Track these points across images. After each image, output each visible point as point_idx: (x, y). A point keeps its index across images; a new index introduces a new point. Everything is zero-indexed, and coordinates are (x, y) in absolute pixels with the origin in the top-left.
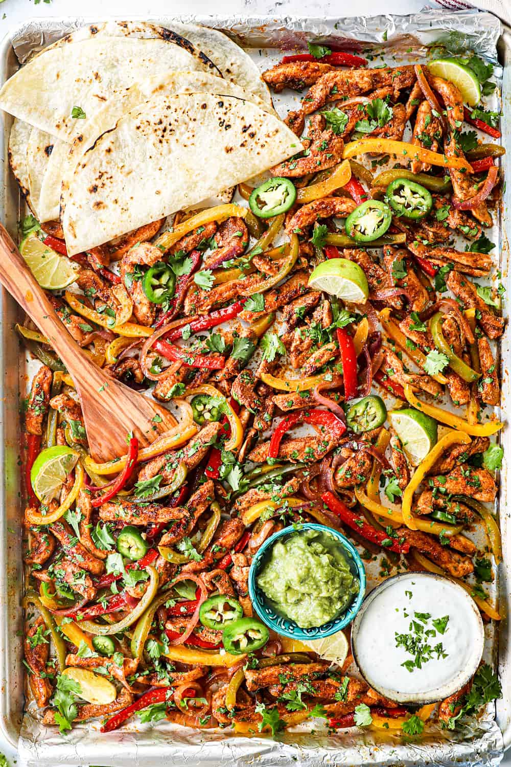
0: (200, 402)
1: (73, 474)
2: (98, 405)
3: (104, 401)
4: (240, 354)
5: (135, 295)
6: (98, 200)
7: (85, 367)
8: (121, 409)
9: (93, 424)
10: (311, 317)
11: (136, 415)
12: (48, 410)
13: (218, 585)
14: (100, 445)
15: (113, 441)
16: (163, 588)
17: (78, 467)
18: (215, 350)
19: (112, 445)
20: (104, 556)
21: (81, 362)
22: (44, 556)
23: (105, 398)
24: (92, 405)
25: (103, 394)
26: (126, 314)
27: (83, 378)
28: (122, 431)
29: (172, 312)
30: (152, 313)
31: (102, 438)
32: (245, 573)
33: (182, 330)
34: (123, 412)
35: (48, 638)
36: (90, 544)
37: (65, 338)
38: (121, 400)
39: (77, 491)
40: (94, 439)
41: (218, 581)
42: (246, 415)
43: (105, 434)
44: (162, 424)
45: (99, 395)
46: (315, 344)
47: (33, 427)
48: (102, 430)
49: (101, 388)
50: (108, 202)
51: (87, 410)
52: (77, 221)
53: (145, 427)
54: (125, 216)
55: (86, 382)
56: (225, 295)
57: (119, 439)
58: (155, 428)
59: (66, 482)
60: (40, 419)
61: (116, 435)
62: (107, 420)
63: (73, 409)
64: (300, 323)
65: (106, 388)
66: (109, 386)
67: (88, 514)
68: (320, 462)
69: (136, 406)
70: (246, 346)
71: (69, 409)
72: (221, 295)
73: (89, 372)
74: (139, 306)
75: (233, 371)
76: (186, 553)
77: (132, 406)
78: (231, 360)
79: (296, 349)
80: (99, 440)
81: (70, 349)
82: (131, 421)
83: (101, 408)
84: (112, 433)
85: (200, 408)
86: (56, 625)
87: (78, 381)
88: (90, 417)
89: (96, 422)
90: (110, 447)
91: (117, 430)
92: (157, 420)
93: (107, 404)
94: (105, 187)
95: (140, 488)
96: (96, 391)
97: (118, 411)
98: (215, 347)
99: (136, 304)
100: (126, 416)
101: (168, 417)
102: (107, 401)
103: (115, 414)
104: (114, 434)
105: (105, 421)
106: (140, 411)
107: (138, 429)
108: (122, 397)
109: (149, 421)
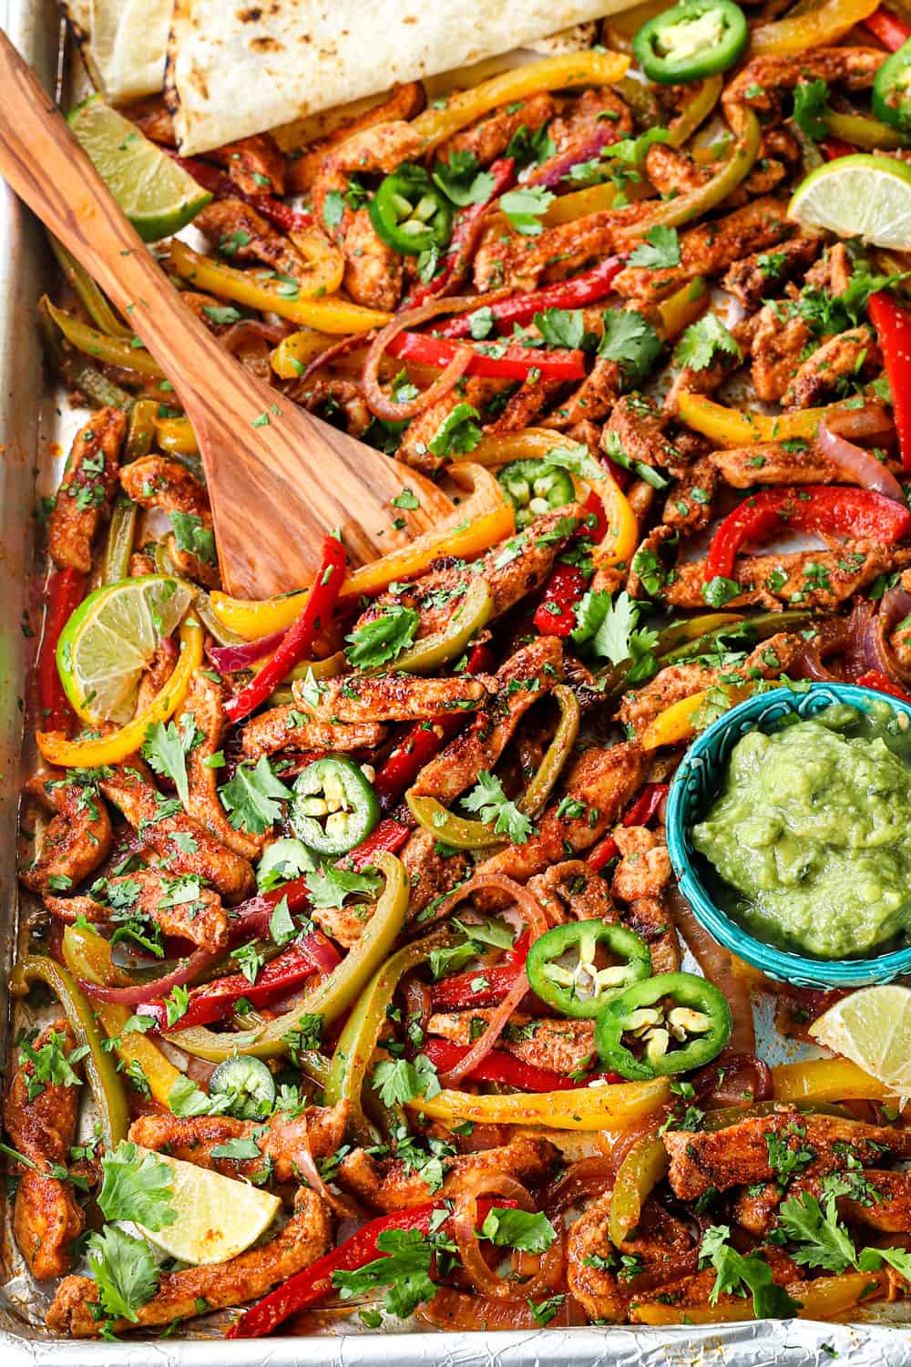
0: (518, 476)
1: (175, 640)
2: (250, 461)
3: (268, 450)
4: (621, 349)
5: (350, 239)
6: (263, 34)
7: (221, 368)
9: (235, 507)
10: (801, 283)
11: (349, 490)
12: (113, 496)
13: (578, 906)
14: (251, 563)
15: (288, 554)
16: (422, 917)
17: (191, 622)
18: (556, 341)
19: (285, 565)
20: (252, 850)
21: (210, 355)
22: (83, 853)
23: (270, 444)
24: (235, 461)
25: (267, 434)
26: (330, 275)
27: (216, 394)
28: (313, 529)
29: (445, 279)
30: (392, 277)
31: (259, 546)
32: (653, 865)
33: (472, 318)
34: (316, 480)
35: (80, 1069)
36: (215, 813)
37: (173, 300)
38: (312, 452)
39: (186, 675)
40: (237, 546)
41: (580, 892)
42: (642, 493)
43: (268, 533)
44: (420, 515)
45: (255, 436)
46: (813, 334)
47: (68, 547)
48: (260, 524)
49: (261, 418)
50: (290, 41)
51: (222, 473)
52: (211, 68)
53: (375, 521)
54: (329, 65)
55: (223, 403)
56: (577, 241)
57: (304, 548)
58: (400, 524)
59: (153, 666)
60: (88, 525)
61: (297, 538)
62: (274, 501)
63: (180, 484)
64: (773, 289)
65: (273, 419)
66: (282, 416)
67: (212, 730)
68: (846, 606)
69: (350, 468)
70: (639, 331)
71: (171, 484)
72: (568, 241)
73: (231, 380)
74: (358, 264)
75: (603, 391)
76: (488, 814)
78: (600, 365)
79: (767, 347)
80: (250, 549)
81: (185, 324)
82: (338, 504)
83: (258, 467)
84: (285, 532)
85: (520, 489)
86: (103, 1035)
87: (201, 398)
88: (231, 492)
89: (243, 504)
90: (280, 570)
91: (302, 527)
92: (406, 503)
93: (276, 459)
94: (281, 13)
95: (361, 646)
96: (245, 425)
97: (302, 478)
98: (557, 334)
99: (353, 259)
100: (323, 489)
101: (436, 498)
102: (275, 451)
103: (297, 489)
104: (290, 536)
105: (269, 503)
106: (361, 479)
107: (355, 525)
108: (315, 442)
109: (385, 506)
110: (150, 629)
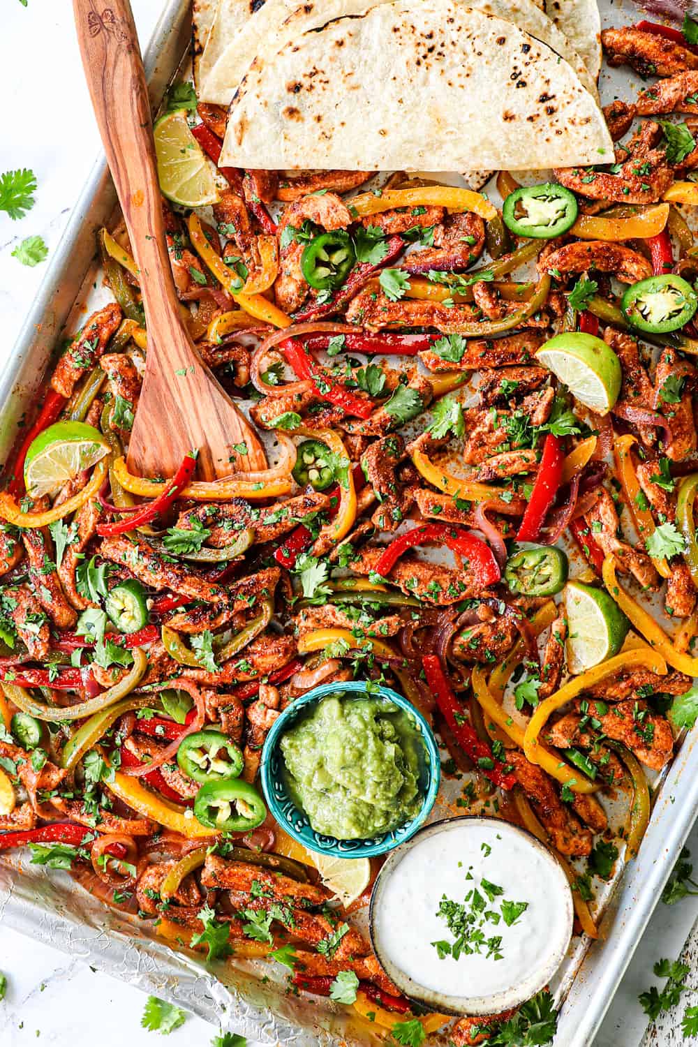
1: (88, 473)
2: (167, 393)
3: (179, 392)
4: (398, 408)
6: (295, 105)
8: (196, 411)
9: (148, 415)
11: (213, 429)
13: (223, 718)
14: (145, 449)
17: (101, 466)
18: (365, 387)
19: (161, 455)
20: (81, 607)
23: (181, 387)
24: (159, 389)
25: (181, 380)
27: (163, 346)
28: (184, 442)
29: (329, 308)
31: (153, 441)
33: (331, 339)
34: (198, 417)
38: (202, 399)
40: (141, 437)
41: (227, 712)
42: (368, 498)
43: (160, 436)
44: (245, 458)
45: (175, 379)
46: (508, 441)
48: (158, 430)
49: (182, 370)
50: (308, 115)
51: (150, 391)
53: (220, 454)
54: (322, 146)
55: (165, 353)
56: (413, 318)
57: (176, 451)
58: (232, 459)
59: (74, 480)
60: (76, 376)
61: (174, 444)
62: (170, 420)
64: (501, 402)
65: (189, 374)
66: (194, 373)
67: (85, 538)
68: (441, 609)
69: (219, 418)
70: (413, 403)
71: (124, 379)
72: (407, 314)
73: (175, 341)
74: (286, 280)
75: (377, 428)
76: (199, 654)
77: (215, 415)
78: (382, 412)
80: (147, 441)
81: (163, 296)
82: (204, 434)
83: (169, 398)
84: (169, 439)
85: (309, 459)
88: (149, 405)
89: (153, 414)
90: (158, 458)
91: (179, 439)
92: (241, 450)
93: (181, 397)
94: (313, 92)
95: (173, 538)
96: (172, 371)
97: (191, 413)
98: (368, 383)
99: (283, 275)
100: (200, 425)
101: (258, 453)
102: (182, 392)
103: (185, 416)
104: (172, 442)
105: (167, 419)
106: (222, 426)
107: (209, 451)
108: (206, 396)
109: (229, 446)
110: (77, 464)
